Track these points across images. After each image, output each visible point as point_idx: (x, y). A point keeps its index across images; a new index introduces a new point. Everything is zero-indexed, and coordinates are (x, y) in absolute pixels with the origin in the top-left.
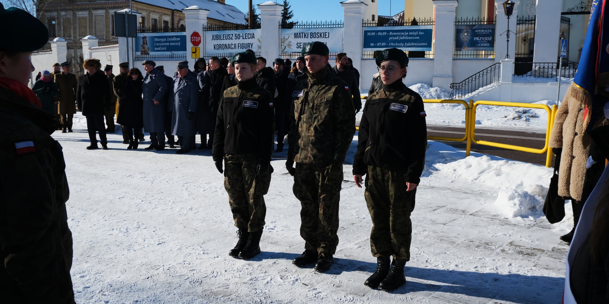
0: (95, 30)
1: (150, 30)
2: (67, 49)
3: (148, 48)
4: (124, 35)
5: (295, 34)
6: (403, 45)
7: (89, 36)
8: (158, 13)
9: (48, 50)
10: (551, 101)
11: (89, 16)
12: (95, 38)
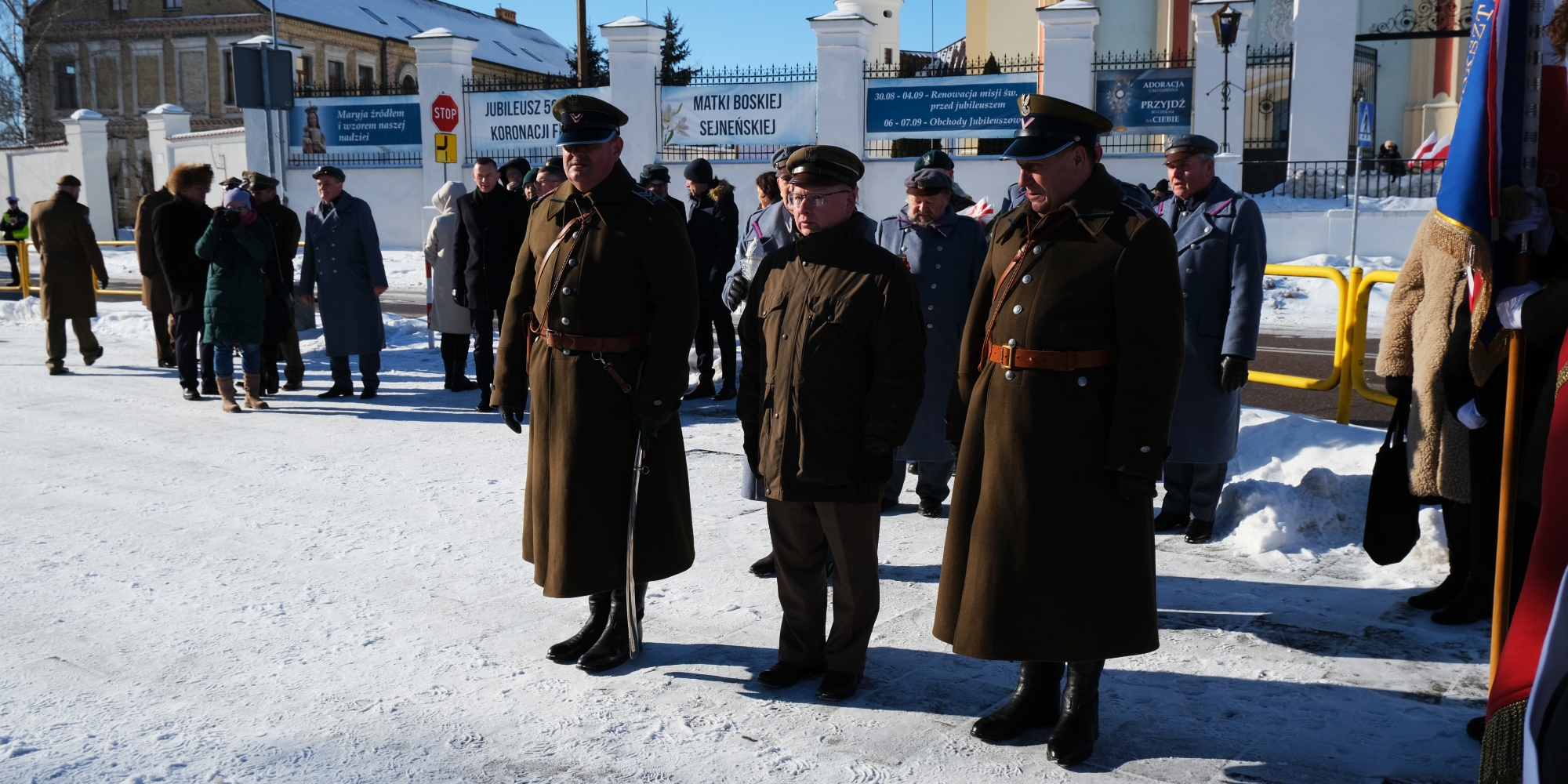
0: (182, 91)
1: (325, 91)
2: (109, 139)
3: (322, 137)
4: (259, 104)
5: (696, 98)
6: (965, 123)
7: (165, 106)
8: (346, 46)
9: (58, 142)
10: (1335, 256)
11: (165, 53)
12: (180, 109)
